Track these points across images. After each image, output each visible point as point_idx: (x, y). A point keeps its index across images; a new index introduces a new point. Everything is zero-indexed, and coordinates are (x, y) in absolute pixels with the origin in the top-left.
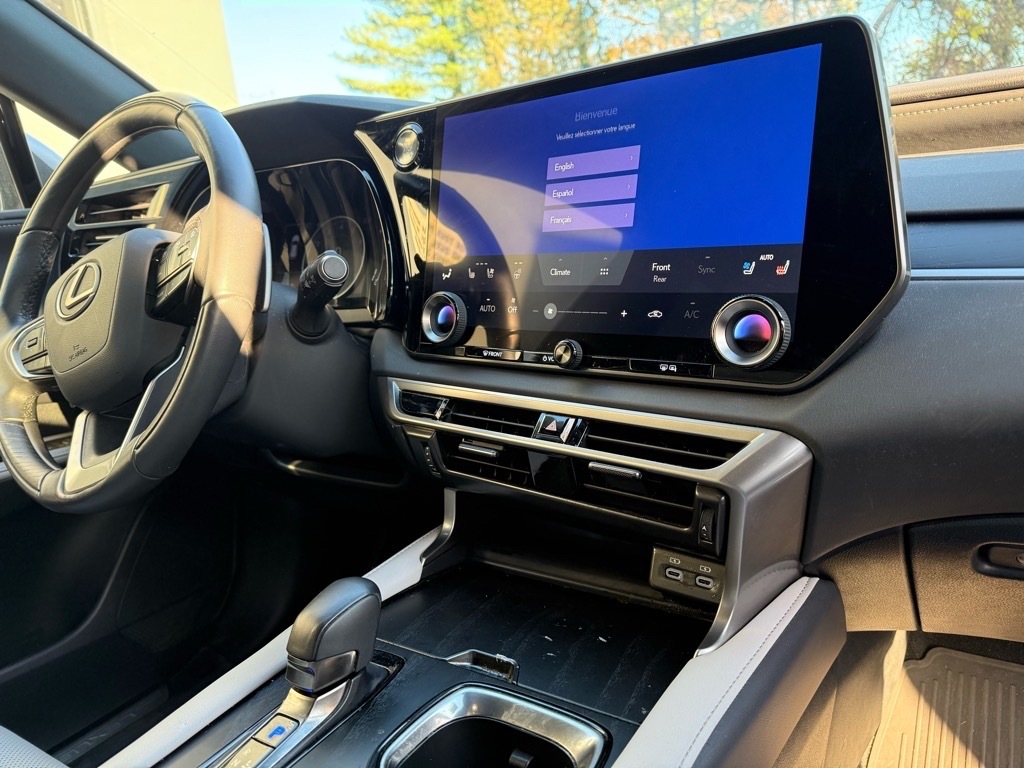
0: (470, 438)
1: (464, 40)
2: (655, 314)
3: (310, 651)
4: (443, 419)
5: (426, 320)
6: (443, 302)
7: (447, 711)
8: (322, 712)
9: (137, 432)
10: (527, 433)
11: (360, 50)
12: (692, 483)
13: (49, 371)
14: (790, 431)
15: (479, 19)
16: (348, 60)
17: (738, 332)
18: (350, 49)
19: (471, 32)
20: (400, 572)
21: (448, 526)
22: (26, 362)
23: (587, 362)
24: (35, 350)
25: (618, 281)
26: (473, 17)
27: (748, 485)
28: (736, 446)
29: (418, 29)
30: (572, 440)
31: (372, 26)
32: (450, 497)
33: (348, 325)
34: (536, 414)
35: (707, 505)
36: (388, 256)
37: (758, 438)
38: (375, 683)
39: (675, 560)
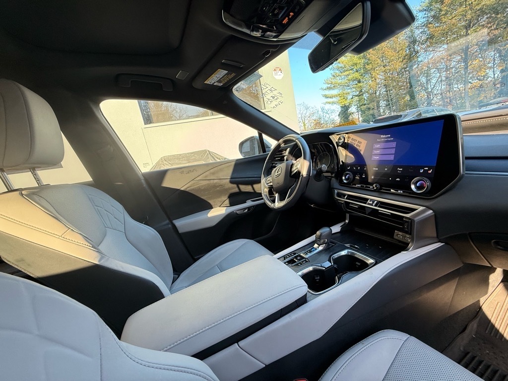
0: (352, 203)
1: (364, 75)
2: (398, 179)
3: (319, 238)
4: (346, 199)
5: (344, 178)
6: (348, 174)
7: (344, 253)
8: (321, 248)
9: (288, 198)
10: (366, 203)
11: (329, 86)
12: (403, 217)
13: (272, 185)
14: (429, 208)
15: (369, 67)
16: (325, 90)
17: (418, 185)
18: (325, 86)
19: (366, 72)
20: (336, 229)
21: (347, 221)
22: (267, 184)
23: (381, 189)
24: (269, 182)
25: (389, 172)
26: (367, 67)
27: (416, 219)
28: (415, 210)
29: (348, 75)
30: (375, 206)
31: (333, 77)
32: (348, 215)
33: (326, 176)
34: (368, 199)
35: (406, 222)
36: (336, 161)
37: (421, 208)
38: (330, 246)
39: (400, 233)
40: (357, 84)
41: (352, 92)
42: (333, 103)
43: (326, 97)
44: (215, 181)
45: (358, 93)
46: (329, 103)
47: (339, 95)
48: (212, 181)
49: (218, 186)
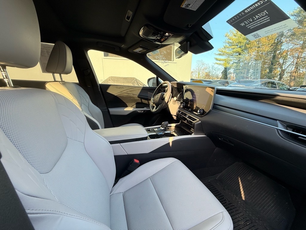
1: (244, 50)
4: (180, 113)
6: (184, 103)
8: (162, 129)
9: (158, 108)
11: (220, 53)
12: (192, 122)
15: (248, 46)
16: (217, 55)
18: (218, 53)
19: (246, 49)
21: (179, 123)
22: (153, 101)
23: (191, 111)
27: (196, 123)
29: (234, 49)
31: (224, 48)
32: (181, 121)
35: (193, 124)
37: (198, 120)
40: (237, 55)
41: (233, 59)
42: (220, 64)
43: (217, 59)
44: (131, 95)
45: (237, 61)
46: (217, 64)
47: (225, 60)
48: (129, 95)
49: (132, 97)
